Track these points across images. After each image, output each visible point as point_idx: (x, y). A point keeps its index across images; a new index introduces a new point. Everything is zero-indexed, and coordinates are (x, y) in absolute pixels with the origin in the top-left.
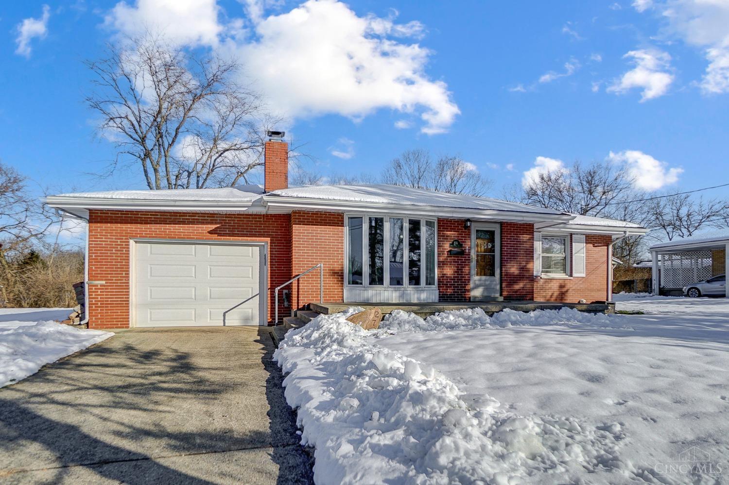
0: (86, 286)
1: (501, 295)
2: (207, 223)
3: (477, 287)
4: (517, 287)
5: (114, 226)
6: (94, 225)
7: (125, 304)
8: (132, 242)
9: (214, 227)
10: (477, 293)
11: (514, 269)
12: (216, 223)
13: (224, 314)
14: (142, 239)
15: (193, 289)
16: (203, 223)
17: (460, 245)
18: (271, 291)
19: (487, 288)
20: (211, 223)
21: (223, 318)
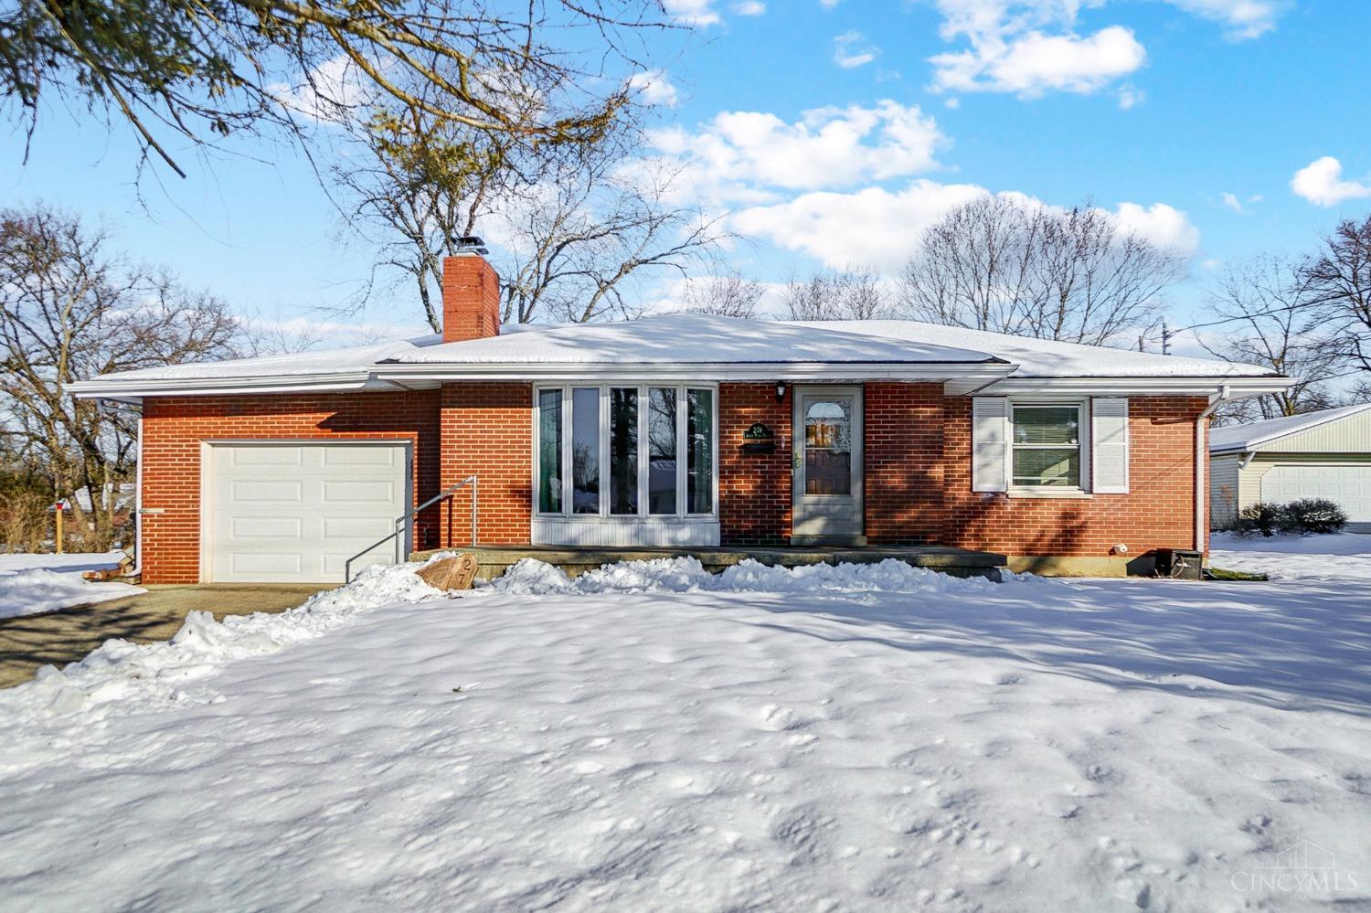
0: (139, 516)
1: (864, 533)
2: (316, 411)
3: (811, 516)
4: (902, 518)
5: (177, 421)
6: (149, 421)
7: (193, 546)
8: (205, 447)
9: (325, 416)
10: (812, 529)
11: (895, 479)
12: (329, 411)
13: (347, 566)
14: (219, 439)
15: (299, 521)
16: (309, 411)
17: (768, 433)
18: (419, 525)
19: (833, 519)
20: (322, 411)
21: (345, 571)
